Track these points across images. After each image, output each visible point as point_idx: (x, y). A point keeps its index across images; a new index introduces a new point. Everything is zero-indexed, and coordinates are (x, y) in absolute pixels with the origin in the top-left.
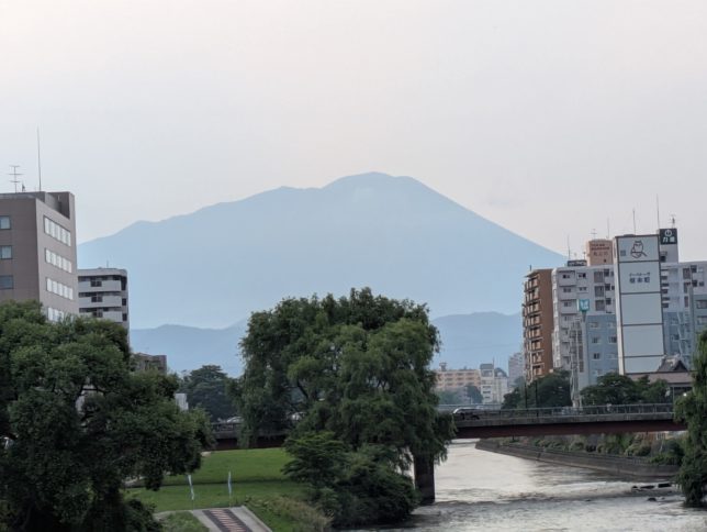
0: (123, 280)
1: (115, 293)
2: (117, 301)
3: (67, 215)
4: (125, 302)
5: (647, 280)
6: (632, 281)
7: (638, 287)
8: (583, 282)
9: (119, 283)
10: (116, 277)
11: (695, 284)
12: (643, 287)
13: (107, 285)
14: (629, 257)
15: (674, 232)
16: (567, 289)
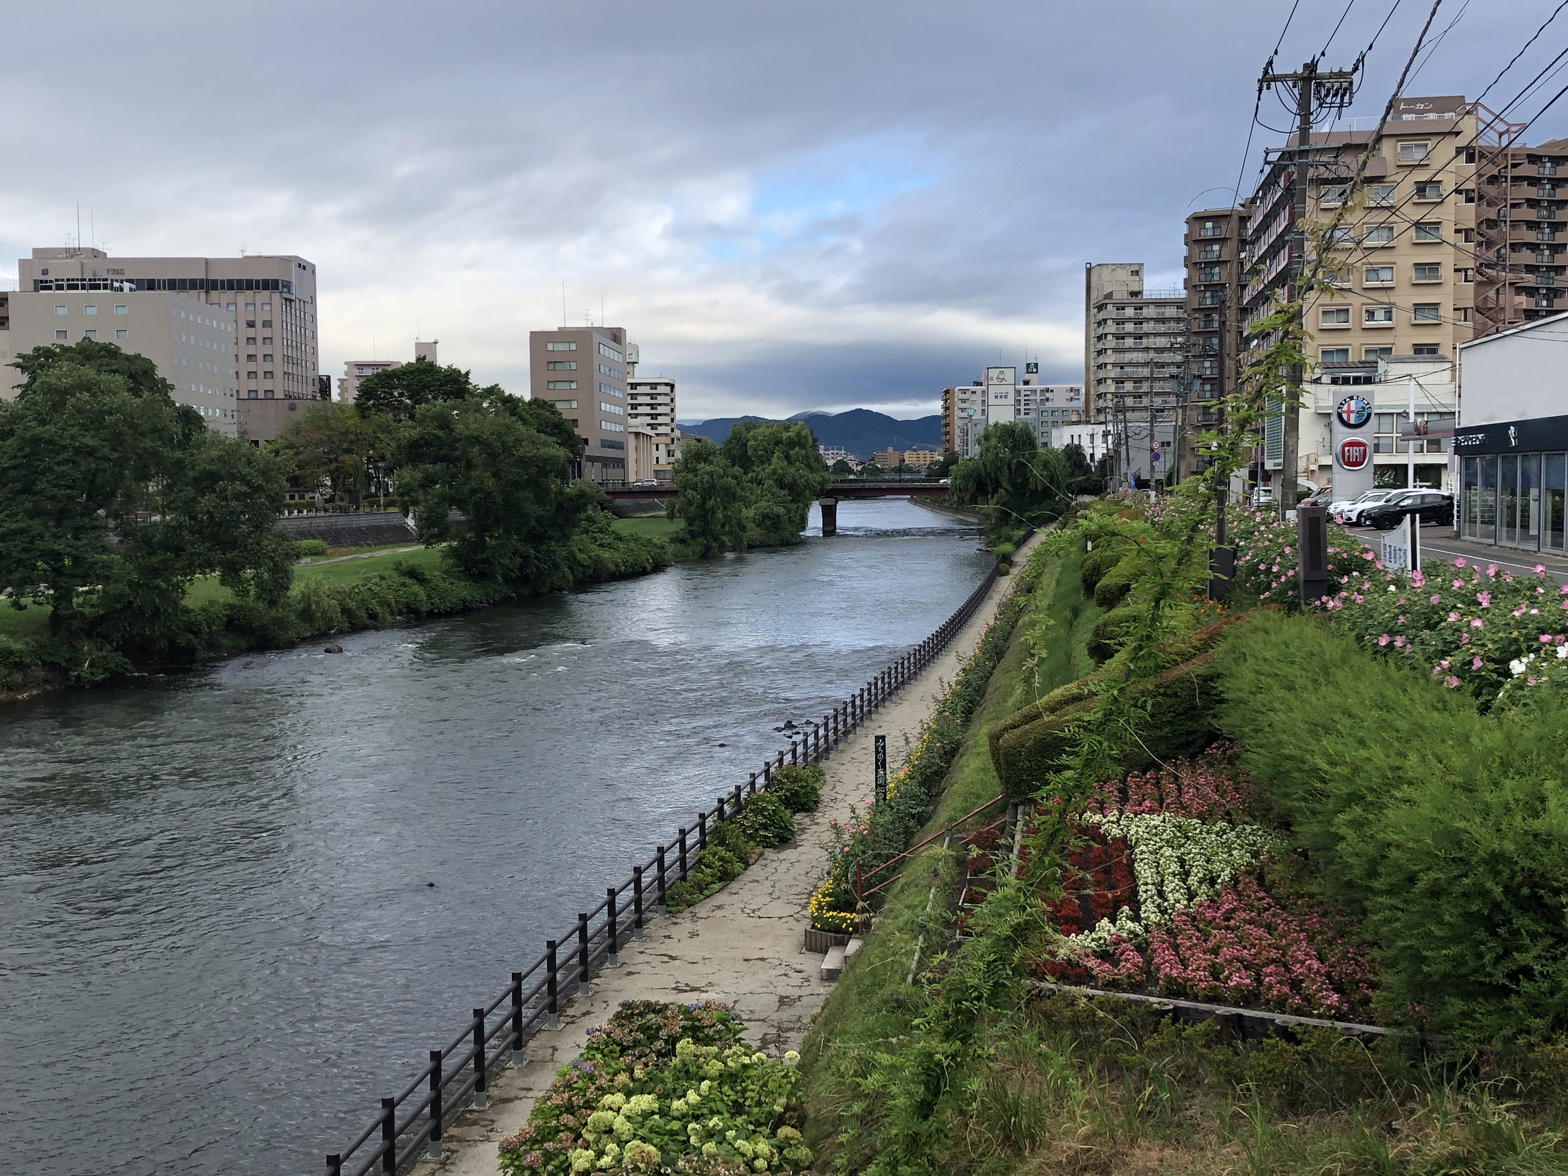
0: (672, 386)
1: (666, 394)
2: (667, 400)
3: (620, 343)
4: (672, 400)
5: (1006, 397)
6: (996, 397)
7: (1000, 401)
8: (974, 397)
9: (669, 388)
10: (667, 384)
11: (1047, 400)
12: (1003, 401)
13: (661, 389)
14: (995, 382)
15: (1036, 365)
16: (964, 401)
